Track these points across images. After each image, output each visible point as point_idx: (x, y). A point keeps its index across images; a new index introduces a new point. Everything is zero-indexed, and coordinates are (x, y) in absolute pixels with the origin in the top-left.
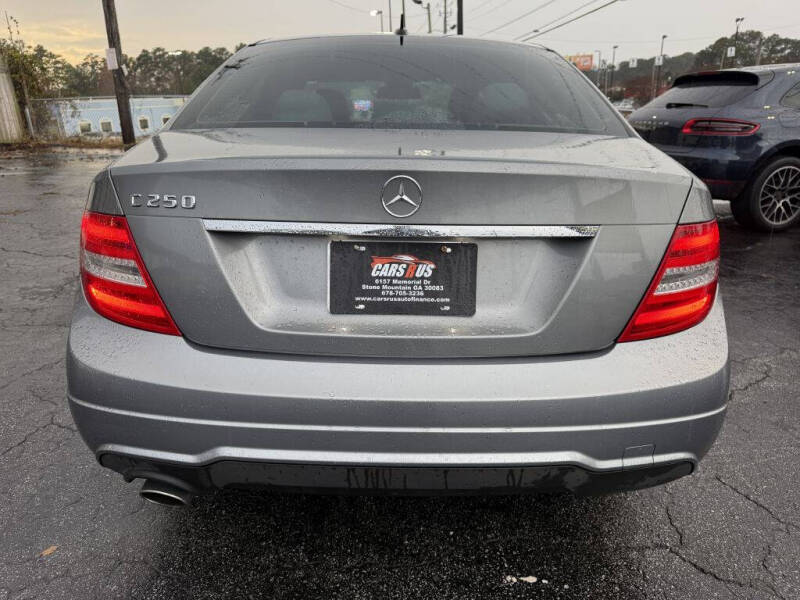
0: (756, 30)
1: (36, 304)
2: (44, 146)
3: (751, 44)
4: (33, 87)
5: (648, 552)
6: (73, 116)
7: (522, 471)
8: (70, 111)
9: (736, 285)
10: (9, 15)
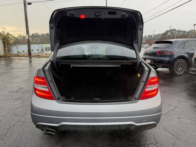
0: (175, 29)
1: (12, 94)
2: (9, 57)
3: (174, 32)
4: (8, 43)
5: (149, 145)
6: (17, 49)
7: (122, 126)
8: (16, 48)
9: (170, 88)
10: (3, 27)
